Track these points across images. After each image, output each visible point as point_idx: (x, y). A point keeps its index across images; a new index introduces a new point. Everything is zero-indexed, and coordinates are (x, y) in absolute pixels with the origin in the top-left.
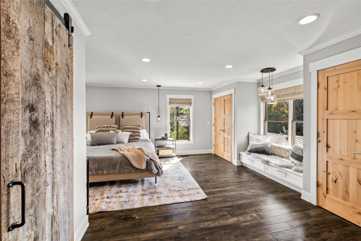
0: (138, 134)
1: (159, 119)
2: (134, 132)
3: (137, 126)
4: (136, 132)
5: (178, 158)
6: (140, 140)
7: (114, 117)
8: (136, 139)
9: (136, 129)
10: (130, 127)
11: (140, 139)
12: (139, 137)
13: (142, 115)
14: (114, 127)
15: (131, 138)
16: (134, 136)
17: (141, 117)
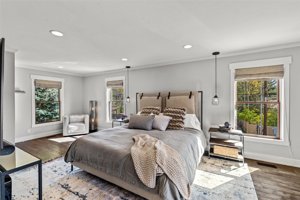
0: (181, 120)
1: (216, 100)
2: (176, 117)
3: (182, 109)
4: (178, 116)
5: (249, 165)
6: (182, 128)
7: (160, 98)
8: (178, 126)
9: (179, 113)
10: (172, 110)
11: (182, 126)
12: (181, 125)
13: (191, 95)
14: (157, 109)
15: (171, 124)
16: (176, 121)
17: (190, 97)
